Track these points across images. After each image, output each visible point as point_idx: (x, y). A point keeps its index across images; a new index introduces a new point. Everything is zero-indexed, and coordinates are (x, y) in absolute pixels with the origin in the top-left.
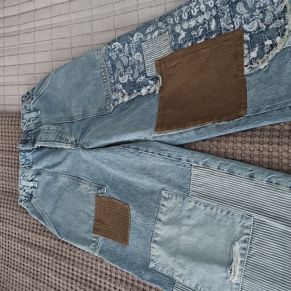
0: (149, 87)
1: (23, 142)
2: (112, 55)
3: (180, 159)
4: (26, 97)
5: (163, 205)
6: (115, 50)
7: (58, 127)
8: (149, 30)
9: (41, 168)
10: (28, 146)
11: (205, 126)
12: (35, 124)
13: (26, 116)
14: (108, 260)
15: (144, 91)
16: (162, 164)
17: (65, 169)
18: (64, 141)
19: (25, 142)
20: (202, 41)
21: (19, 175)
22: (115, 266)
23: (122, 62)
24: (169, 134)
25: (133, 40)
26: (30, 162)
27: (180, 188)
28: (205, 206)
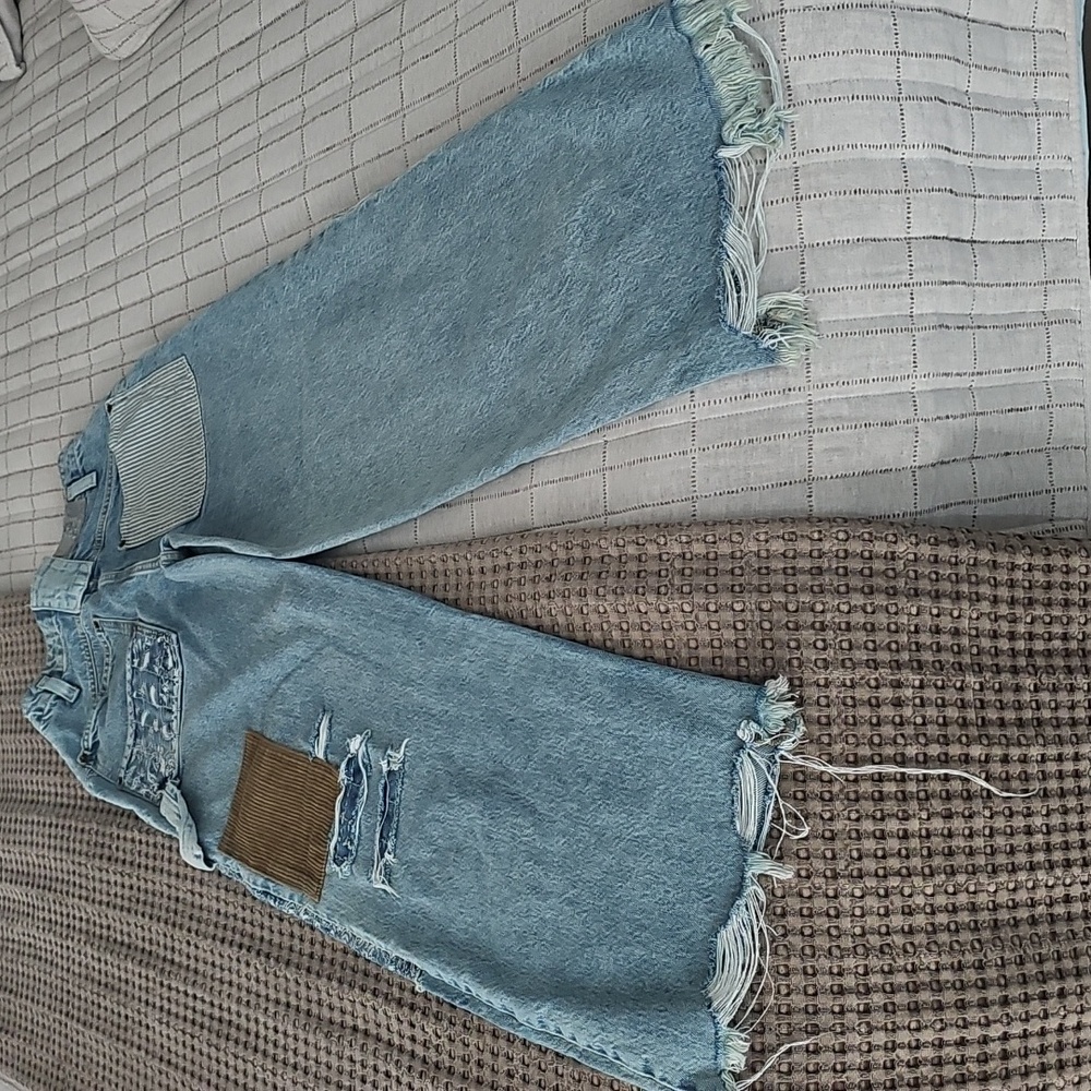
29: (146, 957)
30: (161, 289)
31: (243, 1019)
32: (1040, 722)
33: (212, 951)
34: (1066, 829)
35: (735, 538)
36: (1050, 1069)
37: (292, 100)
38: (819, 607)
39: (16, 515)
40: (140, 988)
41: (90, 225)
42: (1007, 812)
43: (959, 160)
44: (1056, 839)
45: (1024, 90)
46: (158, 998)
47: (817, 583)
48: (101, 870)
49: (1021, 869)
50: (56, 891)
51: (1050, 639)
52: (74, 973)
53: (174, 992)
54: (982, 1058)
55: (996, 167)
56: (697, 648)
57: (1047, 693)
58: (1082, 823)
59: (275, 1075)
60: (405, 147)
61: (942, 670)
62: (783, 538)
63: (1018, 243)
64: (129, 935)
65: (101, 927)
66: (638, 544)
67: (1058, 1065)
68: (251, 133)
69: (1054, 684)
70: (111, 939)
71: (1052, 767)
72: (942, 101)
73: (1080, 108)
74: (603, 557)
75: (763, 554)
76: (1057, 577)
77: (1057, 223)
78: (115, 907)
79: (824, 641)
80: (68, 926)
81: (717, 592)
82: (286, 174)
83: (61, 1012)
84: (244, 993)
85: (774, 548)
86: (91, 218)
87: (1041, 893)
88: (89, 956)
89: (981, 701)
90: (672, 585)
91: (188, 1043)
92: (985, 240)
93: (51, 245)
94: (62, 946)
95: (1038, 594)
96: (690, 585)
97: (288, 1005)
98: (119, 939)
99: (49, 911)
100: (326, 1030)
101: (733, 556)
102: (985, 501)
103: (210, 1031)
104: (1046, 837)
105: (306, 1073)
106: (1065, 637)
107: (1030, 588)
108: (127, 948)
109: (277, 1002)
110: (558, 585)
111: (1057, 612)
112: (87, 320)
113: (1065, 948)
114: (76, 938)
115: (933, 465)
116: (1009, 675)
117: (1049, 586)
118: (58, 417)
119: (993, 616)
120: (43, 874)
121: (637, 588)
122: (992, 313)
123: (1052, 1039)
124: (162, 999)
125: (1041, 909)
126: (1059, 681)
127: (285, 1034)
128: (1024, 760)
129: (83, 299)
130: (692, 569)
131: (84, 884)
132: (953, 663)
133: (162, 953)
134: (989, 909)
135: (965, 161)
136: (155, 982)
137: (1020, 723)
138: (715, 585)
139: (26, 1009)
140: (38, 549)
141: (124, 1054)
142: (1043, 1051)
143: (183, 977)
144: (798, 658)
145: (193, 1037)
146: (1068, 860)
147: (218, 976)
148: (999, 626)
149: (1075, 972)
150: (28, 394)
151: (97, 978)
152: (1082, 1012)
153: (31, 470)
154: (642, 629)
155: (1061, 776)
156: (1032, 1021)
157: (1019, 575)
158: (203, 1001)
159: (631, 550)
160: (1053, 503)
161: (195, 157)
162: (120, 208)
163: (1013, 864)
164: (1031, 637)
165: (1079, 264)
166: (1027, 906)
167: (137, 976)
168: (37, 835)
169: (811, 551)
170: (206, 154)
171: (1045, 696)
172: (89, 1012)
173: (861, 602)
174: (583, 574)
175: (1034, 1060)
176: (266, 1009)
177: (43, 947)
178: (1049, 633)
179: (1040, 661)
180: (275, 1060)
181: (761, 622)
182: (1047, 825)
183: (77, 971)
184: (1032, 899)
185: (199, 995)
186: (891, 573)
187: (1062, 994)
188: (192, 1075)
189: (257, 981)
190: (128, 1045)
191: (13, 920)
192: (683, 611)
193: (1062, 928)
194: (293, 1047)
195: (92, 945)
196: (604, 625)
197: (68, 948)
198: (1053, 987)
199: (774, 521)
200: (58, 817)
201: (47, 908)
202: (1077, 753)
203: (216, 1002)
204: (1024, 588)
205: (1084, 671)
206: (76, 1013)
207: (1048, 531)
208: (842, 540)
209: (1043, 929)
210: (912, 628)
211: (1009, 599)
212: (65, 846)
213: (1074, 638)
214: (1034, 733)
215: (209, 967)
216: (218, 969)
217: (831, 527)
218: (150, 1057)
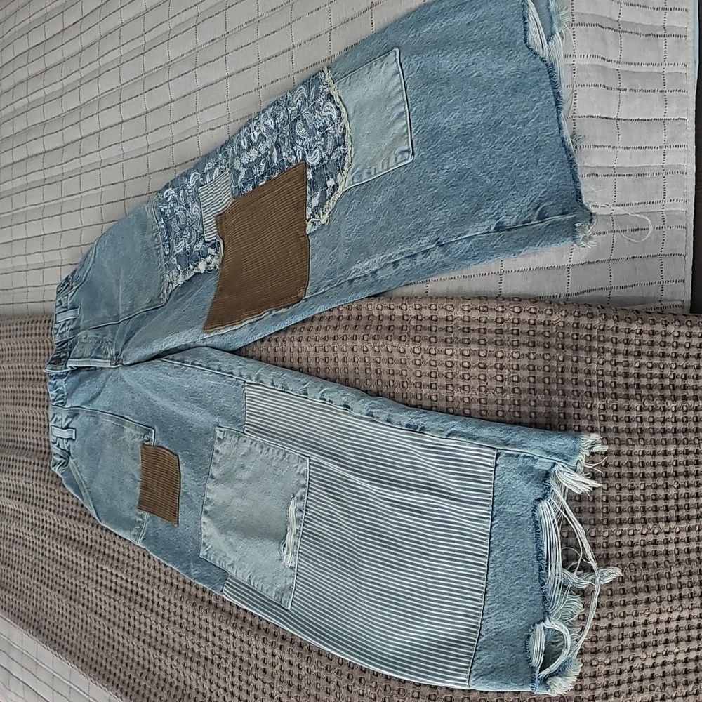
0: (208, 259)
1: (53, 362)
2: (165, 209)
3: (232, 373)
4: (64, 285)
5: (217, 452)
6: (168, 201)
7: (97, 333)
8: (209, 166)
9: (79, 405)
10: (59, 368)
11: (262, 317)
12: (72, 330)
13: (61, 319)
14: (152, 551)
15: (202, 266)
16: (212, 383)
17: (106, 404)
18: (102, 356)
19: (57, 361)
20: (264, 182)
21: (50, 420)
22: (159, 559)
23: (178, 220)
24: (220, 333)
25: (189, 184)
26: (63, 396)
27: (235, 420)
28: (262, 447)
29: (88, 550)
30: (106, 126)
31: (145, 591)
32: (642, 431)
33: (128, 548)
34: (656, 498)
35: (449, 308)
36: (637, 648)
37: (191, 8)
38: (500, 355)
39: (18, 266)
40: (84, 568)
41: (66, 82)
42: (618, 487)
43: (611, 65)
44: (649, 504)
45: (657, 20)
46: (95, 575)
47: (499, 339)
48: (63, 494)
49: (626, 523)
50: (36, 505)
51: (651, 378)
52: (46, 556)
53: (104, 572)
54: (595, 639)
55: (636, 71)
56: (421, 376)
57: (648, 412)
58: (666, 495)
59: (163, 627)
60: (257, 42)
61: (578, 396)
62: (480, 310)
63: (648, 120)
64: (79, 535)
65: (62, 529)
66: (390, 309)
67: (643, 645)
68: (164, 28)
69: (652, 407)
70: (68, 537)
71: (649, 459)
72: (601, 26)
73: (694, 32)
74: (369, 316)
75: (466, 319)
76: (658, 338)
77: (674, 107)
78: (71, 517)
79: (502, 376)
80: (43, 527)
81: (436, 342)
82: (185, 56)
83: (38, 580)
84: (146, 575)
85: (473, 316)
86: (66, 78)
87: (638, 538)
88: (55, 546)
89: (604, 416)
90: (409, 336)
91: (112, 604)
92: (626, 118)
93: (41, 94)
94: (39, 539)
95: (645, 349)
96: (420, 336)
97: (172, 584)
98: (73, 537)
99: (32, 517)
100: (193, 601)
101: (447, 320)
102: (617, 288)
103: (125, 597)
104: (643, 503)
105: (181, 626)
106: (662, 377)
107: (640, 345)
108: (77, 544)
109: (166, 582)
110: (340, 332)
111: (656, 360)
112: (63, 144)
113: (652, 573)
114: (48, 535)
115: (582, 264)
116: (623, 400)
117: (652, 344)
118: (42, 205)
119: (613, 363)
120: (28, 494)
121: (387, 336)
122: (628, 166)
123: (640, 629)
124: (97, 575)
125: (637, 549)
126: (656, 405)
127: (169, 602)
128: (631, 454)
129: (60, 130)
130: (421, 326)
131: (53, 502)
132: (586, 392)
133: (98, 548)
134: (604, 548)
135: (616, 66)
136: (93, 565)
137: (629, 431)
138: (435, 337)
139: (17, 576)
140: (30, 289)
141: (74, 608)
142: (634, 636)
143: (110, 563)
144: (485, 386)
145: (115, 600)
146: (657, 518)
147: (131, 564)
148: (617, 369)
149: (657, 588)
150: (26, 189)
151: (59, 560)
152: (660, 613)
153: (26, 239)
154: (388, 362)
155: (654, 465)
156: (627, 618)
157: (633, 336)
158: (122, 578)
159: (386, 312)
160: (662, 290)
161: (130, 41)
162: (84, 72)
163: (620, 519)
164: (639, 376)
165: (688, 135)
166: (629, 546)
167: (82, 561)
168: (26, 470)
169: (497, 319)
170: (137, 40)
171: (646, 414)
172: (54, 581)
173: (527, 352)
174: (356, 326)
175: (627, 642)
176: (159, 586)
177: (28, 539)
178: (651, 374)
179: (644, 392)
180: (163, 618)
181: (463, 362)
182: (644, 496)
183: (47, 555)
184: (632, 542)
185: (119, 575)
186: (547, 334)
187: (648, 601)
188: (114, 624)
189: (154, 568)
190: (77, 602)
191: (10, 521)
192: (414, 352)
193: (650, 560)
194: (174, 610)
195: (57, 539)
196: (367, 359)
197: (42, 540)
198: (642, 596)
199: (474, 298)
200: (39, 459)
201: (30, 515)
202: (665, 451)
203: (129, 580)
204: (635, 345)
205: (673, 399)
206: (46, 580)
207: (658, 308)
208: (517, 313)
209: (638, 560)
210: (560, 370)
211: (625, 352)
212: (43, 478)
213: (667, 378)
214: (637, 438)
215: (126, 557)
216: (131, 560)
217: (510, 304)
218: (89, 610)
